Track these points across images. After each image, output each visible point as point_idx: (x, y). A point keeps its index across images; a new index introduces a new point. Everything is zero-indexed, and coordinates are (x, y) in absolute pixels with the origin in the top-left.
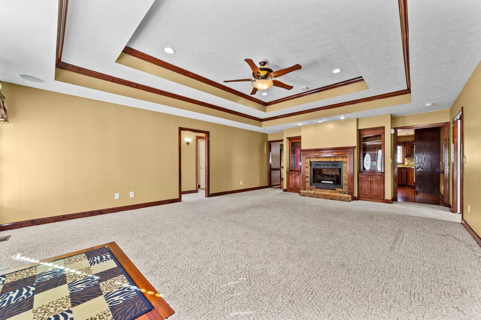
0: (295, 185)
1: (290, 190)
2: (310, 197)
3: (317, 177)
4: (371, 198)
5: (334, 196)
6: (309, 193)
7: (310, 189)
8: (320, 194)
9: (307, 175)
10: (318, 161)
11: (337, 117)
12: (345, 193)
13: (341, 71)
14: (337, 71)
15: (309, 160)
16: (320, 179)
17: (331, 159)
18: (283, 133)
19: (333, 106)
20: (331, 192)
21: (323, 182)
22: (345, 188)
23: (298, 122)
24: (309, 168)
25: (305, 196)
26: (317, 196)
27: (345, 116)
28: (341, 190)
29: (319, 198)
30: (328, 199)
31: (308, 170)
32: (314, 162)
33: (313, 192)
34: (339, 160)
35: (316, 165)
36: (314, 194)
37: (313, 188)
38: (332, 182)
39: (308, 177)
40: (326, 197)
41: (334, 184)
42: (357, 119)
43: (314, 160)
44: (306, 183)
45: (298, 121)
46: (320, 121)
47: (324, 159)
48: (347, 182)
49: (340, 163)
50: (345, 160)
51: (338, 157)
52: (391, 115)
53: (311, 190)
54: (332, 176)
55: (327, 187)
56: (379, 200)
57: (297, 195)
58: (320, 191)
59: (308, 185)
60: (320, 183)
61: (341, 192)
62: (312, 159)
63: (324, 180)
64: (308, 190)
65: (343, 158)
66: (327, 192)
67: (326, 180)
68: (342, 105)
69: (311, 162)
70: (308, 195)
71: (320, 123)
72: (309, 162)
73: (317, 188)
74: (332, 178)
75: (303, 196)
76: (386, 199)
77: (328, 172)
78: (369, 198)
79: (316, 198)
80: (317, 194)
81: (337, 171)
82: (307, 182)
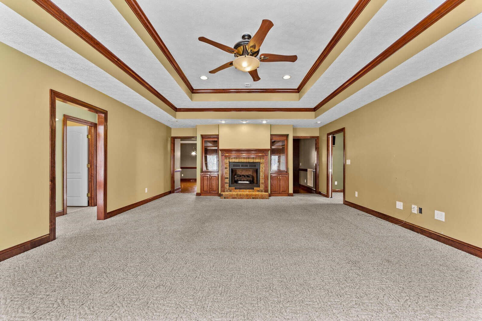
0: (211, 187)
1: (204, 193)
2: (233, 198)
3: (234, 178)
4: (280, 193)
5: (256, 195)
6: (232, 195)
7: (229, 190)
8: (243, 195)
9: (226, 177)
10: (237, 161)
11: (259, 121)
12: (262, 191)
13: (290, 78)
14: (287, 77)
15: (228, 160)
16: (238, 180)
17: (250, 160)
18: (196, 129)
19: (260, 110)
20: (250, 192)
21: (239, 182)
22: (262, 187)
23: (222, 120)
24: (228, 169)
25: (228, 198)
26: (240, 197)
27: (267, 121)
28: (258, 189)
29: (242, 199)
30: (251, 198)
31: (227, 171)
32: (234, 162)
33: (234, 193)
34: (257, 161)
35: (234, 166)
36: (237, 195)
37: (233, 189)
38: (248, 182)
39: (227, 178)
40: (248, 197)
41: (251, 183)
42: (271, 125)
43: (233, 160)
44: (225, 185)
45: (222, 118)
46: (244, 122)
47: (243, 159)
48: (263, 181)
49: (257, 163)
50: (262, 161)
51: (256, 158)
52: (293, 126)
53: (231, 191)
54: (248, 176)
55: (245, 187)
56: (284, 194)
57: (217, 198)
58: (239, 191)
59: (227, 186)
60: (237, 183)
61: (258, 191)
62: (232, 160)
63: (241, 181)
64: (227, 191)
65: (261, 159)
66: (246, 192)
67: (243, 180)
68: (268, 110)
69: (230, 162)
70: (231, 197)
71: (243, 124)
72: (228, 162)
73: (235, 189)
74: (248, 178)
75: (225, 198)
76: (289, 193)
77: (242, 172)
78: (278, 193)
79: (239, 199)
80: (240, 195)
81: (250, 171)
82: (226, 183)
